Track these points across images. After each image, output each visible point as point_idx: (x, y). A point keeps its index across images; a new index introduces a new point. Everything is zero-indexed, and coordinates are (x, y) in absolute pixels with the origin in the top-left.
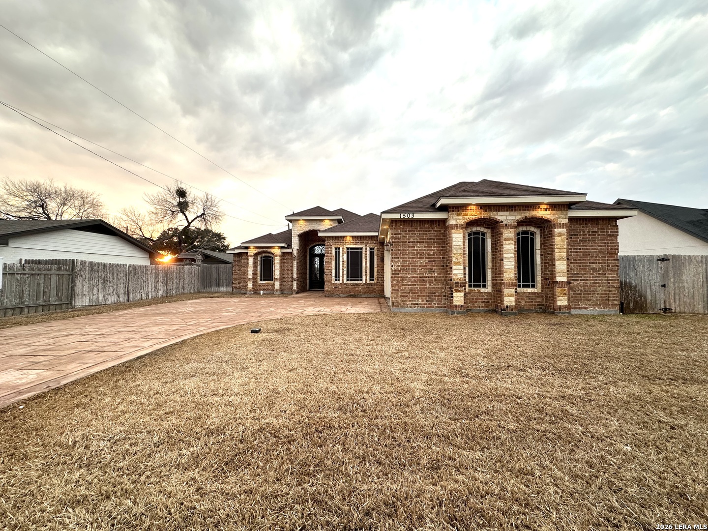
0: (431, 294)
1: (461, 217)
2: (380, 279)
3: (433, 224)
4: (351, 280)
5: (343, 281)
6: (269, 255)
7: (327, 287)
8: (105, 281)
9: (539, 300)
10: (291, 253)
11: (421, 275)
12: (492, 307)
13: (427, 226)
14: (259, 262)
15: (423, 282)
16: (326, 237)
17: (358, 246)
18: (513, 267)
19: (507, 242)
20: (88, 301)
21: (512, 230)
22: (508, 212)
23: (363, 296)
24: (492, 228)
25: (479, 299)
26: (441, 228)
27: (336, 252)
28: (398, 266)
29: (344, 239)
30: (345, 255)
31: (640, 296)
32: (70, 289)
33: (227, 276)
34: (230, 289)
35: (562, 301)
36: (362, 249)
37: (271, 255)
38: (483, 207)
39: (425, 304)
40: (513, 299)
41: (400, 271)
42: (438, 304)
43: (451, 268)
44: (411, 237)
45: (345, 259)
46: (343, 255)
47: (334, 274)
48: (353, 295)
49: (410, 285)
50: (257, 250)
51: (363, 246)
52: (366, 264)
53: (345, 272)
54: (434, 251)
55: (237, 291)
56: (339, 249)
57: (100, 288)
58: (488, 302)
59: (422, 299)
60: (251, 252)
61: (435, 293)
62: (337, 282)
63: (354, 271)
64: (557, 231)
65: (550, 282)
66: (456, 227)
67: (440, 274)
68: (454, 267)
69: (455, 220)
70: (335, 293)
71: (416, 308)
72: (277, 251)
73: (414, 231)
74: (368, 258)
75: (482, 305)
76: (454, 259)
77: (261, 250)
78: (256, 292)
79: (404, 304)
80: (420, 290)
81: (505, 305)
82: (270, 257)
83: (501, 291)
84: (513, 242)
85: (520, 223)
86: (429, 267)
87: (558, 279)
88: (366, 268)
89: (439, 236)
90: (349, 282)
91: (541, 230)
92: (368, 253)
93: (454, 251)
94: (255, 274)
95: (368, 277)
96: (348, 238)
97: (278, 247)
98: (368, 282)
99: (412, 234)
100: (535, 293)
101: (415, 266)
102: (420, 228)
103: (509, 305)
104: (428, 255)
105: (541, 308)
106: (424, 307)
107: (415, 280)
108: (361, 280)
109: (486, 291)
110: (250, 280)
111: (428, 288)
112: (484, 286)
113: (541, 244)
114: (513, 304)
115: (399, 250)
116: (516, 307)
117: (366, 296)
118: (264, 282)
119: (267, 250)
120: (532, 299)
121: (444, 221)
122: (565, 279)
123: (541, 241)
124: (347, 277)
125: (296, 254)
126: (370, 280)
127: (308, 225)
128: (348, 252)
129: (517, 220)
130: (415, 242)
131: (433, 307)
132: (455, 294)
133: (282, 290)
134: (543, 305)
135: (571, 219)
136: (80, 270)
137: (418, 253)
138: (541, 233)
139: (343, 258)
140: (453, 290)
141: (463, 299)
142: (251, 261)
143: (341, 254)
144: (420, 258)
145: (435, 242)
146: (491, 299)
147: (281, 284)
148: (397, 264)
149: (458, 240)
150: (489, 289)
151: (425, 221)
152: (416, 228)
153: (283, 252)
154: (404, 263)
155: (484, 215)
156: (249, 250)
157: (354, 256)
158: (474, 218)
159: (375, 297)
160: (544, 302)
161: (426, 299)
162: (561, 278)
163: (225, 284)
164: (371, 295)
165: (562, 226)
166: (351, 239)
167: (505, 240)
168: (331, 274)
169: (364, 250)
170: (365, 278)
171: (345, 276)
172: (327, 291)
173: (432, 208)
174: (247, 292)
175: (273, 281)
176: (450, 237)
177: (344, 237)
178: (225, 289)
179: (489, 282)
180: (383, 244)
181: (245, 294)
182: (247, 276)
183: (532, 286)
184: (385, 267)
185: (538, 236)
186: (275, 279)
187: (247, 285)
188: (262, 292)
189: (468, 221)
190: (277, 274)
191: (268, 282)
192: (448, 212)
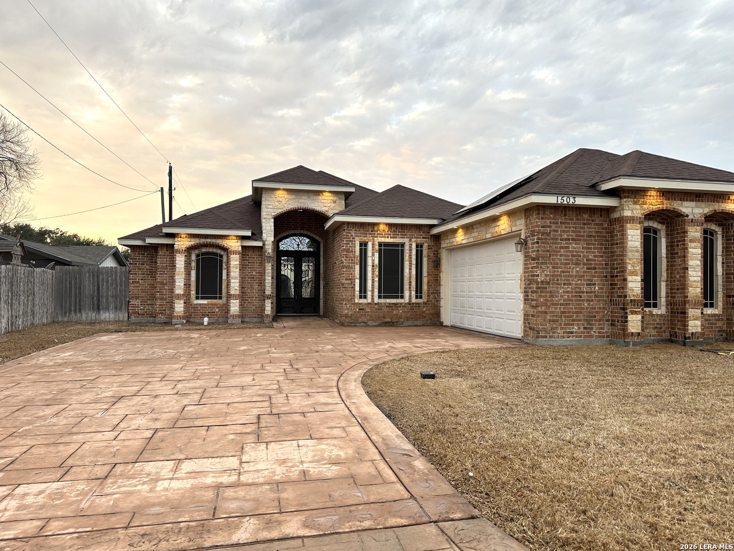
0: (590, 318)
1: (638, 207)
2: (432, 296)
3: (594, 214)
4: (385, 297)
5: (373, 299)
6: (215, 250)
7: (345, 309)
9: (719, 324)
10: (261, 248)
11: (578, 290)
12: (666, 335)
13: (586, 216)
14: (193, 264)
15: (580, 300)
16: (343, 223)
17: (398, 240)
18: (699, 278)
19: (693, 245)
21: (698, 228)
22: (694, 203)
23: (406, 323)
24: (667, 223)
25: (650, 324)
26: (604, 221)
27: (361, 250)
28: (547, 275)
29: (376, 228)
30: (377, 255)
33: (116, 289)
34: (123, 316)
36: (403, 245)
37: (219, 251)
38: (666, 194)
39: (582, 332)
40: (698, 323)
41: (548, 283)
42: (599, 333)
43: (625, 280)
44: (564, 231)
45: (377, 262)
46: (373, 255)
47: (357, 288)
48: (389, 322)
49: (561, 304)
50: (192, 240)
51: (406, 240)
52: (409, 271)
53: (376, 284)
54: (594, 255)
55: (139, 319)
56: (366, 245)
58: (661, 328)
59: (578, 324)
60: (182, 243)
61: (595, 316)
62: (363, 301)
63: (391, 282)
66: (632, 219)
67: (602, 289)
68: (629, 278)
69: (631, 210)
70: (360, 320)
71: (571, 339)
72: (234, 245)
73: (569, 223)
74: (414, 262)
75: (654, 332)
76: (629, 267)
77: (202, 241)
78: (191, 320)
79: (553, 333)
80: (576, 313)
81: (690, 331)
82: (216, 254)
83: (685, 313)
84: (699, 245)
85: (709, 218)
86: (588, 278)
88: (410, 278)
89: (601, 232)
90: (382, 301)
91: (723, 229)
92: (414, 252)
93: (630, 254)
94: (187, 285)
95: (413, 293)
96: (382, 227)
97: (237, 236)
98: (414, 300)
99: (566, 227)
100: (715, 315)
101: (569, 276)
102: (577, 219)
103: (694, 331)
104: (587, 260)
105: (722, 335)
106: (580, 337)
107: (568, 296)
108: (402, 297)
109: (660, 313)
110: (179, 297)
111: (587, 308)
112: (655, 306)
113: (723, 248)
114: (699, 330)
115: (548, 251)
116: (702, 334)
117: (410, 323)
118: (205, 302)
119: (214, 241)
120: (712, 323)
121: (608, 210)
123: (723, 244)
124: (380, 292)
125: (270, 251)
126: (417, 297)
127: (293, 199)
128: (380, 251)
129: (705, 214)
130: (569, 239)
131: (591, 336)
132: (630, 317)
133: (242, 316)
134: (724, 331)
137: (573, 256)
138: (723, 233)
139: (373, 260)
140: (628, 311)
141: (640, 324)
142: (180, 261)
143: (369, 254)
144: (577, 264)
145: (595, 240)
146: (664, 324)
147: (241, 305)
148: (545, 272)
149: (634, 237)
150: (661, 310)
151: (583, 208)
152: (571, 219)
153: (246, 247)
154: (554, 272)
155: (666, 205)
156: (176, 239)
157: (391, 257)
158: (655, 208)
159: (424, 325)
160: (725, 328)
161: (583, 324)
163: (112, 306)
164: (419, 323)
166: (386, 229)
167: (691, 241)
168: (353, 288)
169: (407, 247)
170: (409, 295)
171: (376, 291)
172: (347, 316)
173: (593, 190)
174: (174, 321)
175: (224, 300)
176: (624, 235)
177: (374, 225)
178: (112, 316)
179: (663, 300)
180: (437, 238)
181: (166, 323)
182: (172, 291)
183: (712, 306)
184: (443, 275)
185: (720, 237)
186: (229, 296)
187: (172, 308)
188: (206, 320)
189: (647, 212)
190: (235, 286)
191: (214, 301)
192: (621, 198)
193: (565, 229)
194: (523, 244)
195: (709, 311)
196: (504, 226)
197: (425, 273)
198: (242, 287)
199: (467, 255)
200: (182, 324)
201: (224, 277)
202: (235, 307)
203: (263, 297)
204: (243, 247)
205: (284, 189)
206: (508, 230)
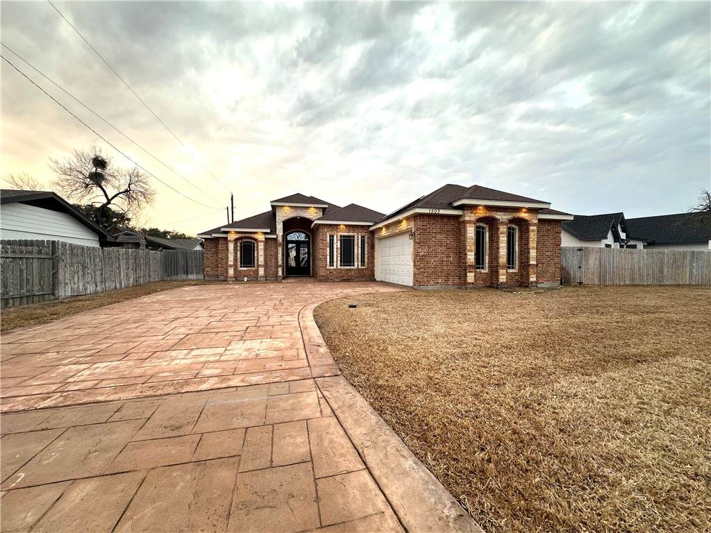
0: (448, 275)
1: (473, 215)
2: (370, 265)
3: (450, 219)
5: (337, 266)
6: (248, 240)
7: (321, 272)
8: (84, 268)
9: (517, 277)
10: (276, 239)
11: (441, 260)
12: (489, 284)
13: (446, 220)
14: (239, 248)
15: (442, 266)
16: (320, 224)
17: (351, 234)
18: (506, 253)
19: (502, 235)
20: (70, 290)
21: (505, 226)
22: (503, 213)
23: (355, 280)
24: (489, 224)
25: (480, 278)
26: (455, 223)
27: (330, 239)
28: (425, 252)
29: (338, 227)
30: (339, 242)
31: (568, 274)
32: (51, 277)
33: (197, 262)
34: (201, 277)
35: (533, 279)
36: (354, 237)
37: (252, 241)
38: (488, 208)
39: (443, 283)
40: (505, 277)
41: (425, 256)
42: (452, 283)
43: (466, 254)
45: (339, 246)
46: (337, 242)
47: (328, 261)
48: (346, 279)
49: (432, 268)
50: (238, 235)
51: (355, 234)
52: (357, 251)
53: (339, 258)
54: (450, 241)
55: (209, 279)
56: (333, 237)
57: (80, 276)
58: (486, 280)
59: (441, 278)
60: (232, 237)
61: (450, 274)
62: (332, 268)
63: (347, 257)
64: (531, 228)
65: (525, 265)
66: (470, 222)
67: (454, 259)
68: (468, 253)
69: (469, 216)
70: (330, 278)
71: (437, 286)
72: (261, 237)
73: (436, 224)
74: (360, 246)
75: (481, 282)
76: (468, 247)
77: (243, 235)
78: (238, 279)
79: (428, 283)
80: (441, 272)
81: (500, 281)
82: (251, 243)
83: (497, 272)
84: (506, 235)
85: (511, 221)
86: (447, 253)
87: (532, 262)
88: (358, 255)
89: (454, 229)
90: (343, 267)
91: (519, 227)
92: (360, 241)
93: (468, 241)
94: (235, 260)
95: (360, 263)
96: (342, 227)
97: (262, 232)
98: (360, 267)
100: (514, 273)
101: (437, 252)
102: (441, 222)
103: (502, 281)
104: (446, 244)
105: (517, 283)
106: (442, 285)
107: (436, 263)
108: (354, 265)
110: (231, 266)
111: (446, 270)
112: (483, 268)
113: (519, 237)
114: (505, 281)
115: (425, 239)
116: (507, 283)
117: (358, 280)
118: (245, 269)
119: (249, 235)
120: (512, 277)
121: (458, 217)
122: (535, 263)
123: (519, 235)
124: (341, 263)
125: (281, 240)
126: (362, 265)
127: (293, 212)
128: (341, 240)
129: (509, 219)
130: (437, 233)
131: (448, 285)
132: (468, 274)
133: (266, 276)
134: (518, 281)
135: (540, 220)
136: (62, 254)
137: (439, 241)
138: (519, 229)
139: (337, 245)
140: (467, 271)
141: (474, 278)
142: (231, 246)
143: (335, 241)
144: (441, 246)
145: (451, 233)
146: (487, 278)
147: (265, 271)
149: (471, 232)
150: (486, 271)
152: (438, 222)
154: (429, 250)
155: (488, 214)
156: (229, 234)
157: (347, 243)
158: (482, 216)
159: (367, 281)
160: (519, 279)
161: (444, 278)
162: (533, 262)
163: (195, 271)
164: (363, 279)
165: (535, 225)
166: (344, 228)
167: (501, 233)
168: (326, 261)
169: (356, 238)
170: (357, 264)
171: (339, 262)
172: (322, 276)
173: (450, 206)
174: (228, 280)
175: (256, 267)
176: (465, 230)
177: (338, 225)
178: (195, 277)
179: (487, 265)
180: (373, 233)
181: (224, 281)
182: (227, 262)
183: (513, 268)
184: (375, 253)
185: (517, 231)
186: (258, 266)
187: (227, 272)
188: (246, 279)
189: (477, 218)
190: (261, 260)
191: (250, 268)
192: (464, 210)
193: (434, 227)
194: (413, 235)
195: (511, 271)
196: (404, 226)
197: (366, 252)
198: (265, 260)
199: (388, 242)
200: (233, 281)
201: (256, 255)
202: (261, 272)
203: (277, 266)
204: (266, 238)
205: (288, 206)
206: (406, 228)
